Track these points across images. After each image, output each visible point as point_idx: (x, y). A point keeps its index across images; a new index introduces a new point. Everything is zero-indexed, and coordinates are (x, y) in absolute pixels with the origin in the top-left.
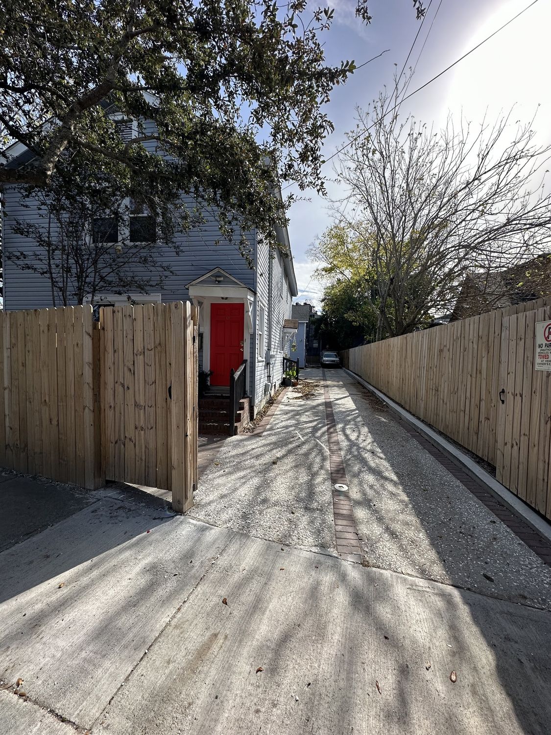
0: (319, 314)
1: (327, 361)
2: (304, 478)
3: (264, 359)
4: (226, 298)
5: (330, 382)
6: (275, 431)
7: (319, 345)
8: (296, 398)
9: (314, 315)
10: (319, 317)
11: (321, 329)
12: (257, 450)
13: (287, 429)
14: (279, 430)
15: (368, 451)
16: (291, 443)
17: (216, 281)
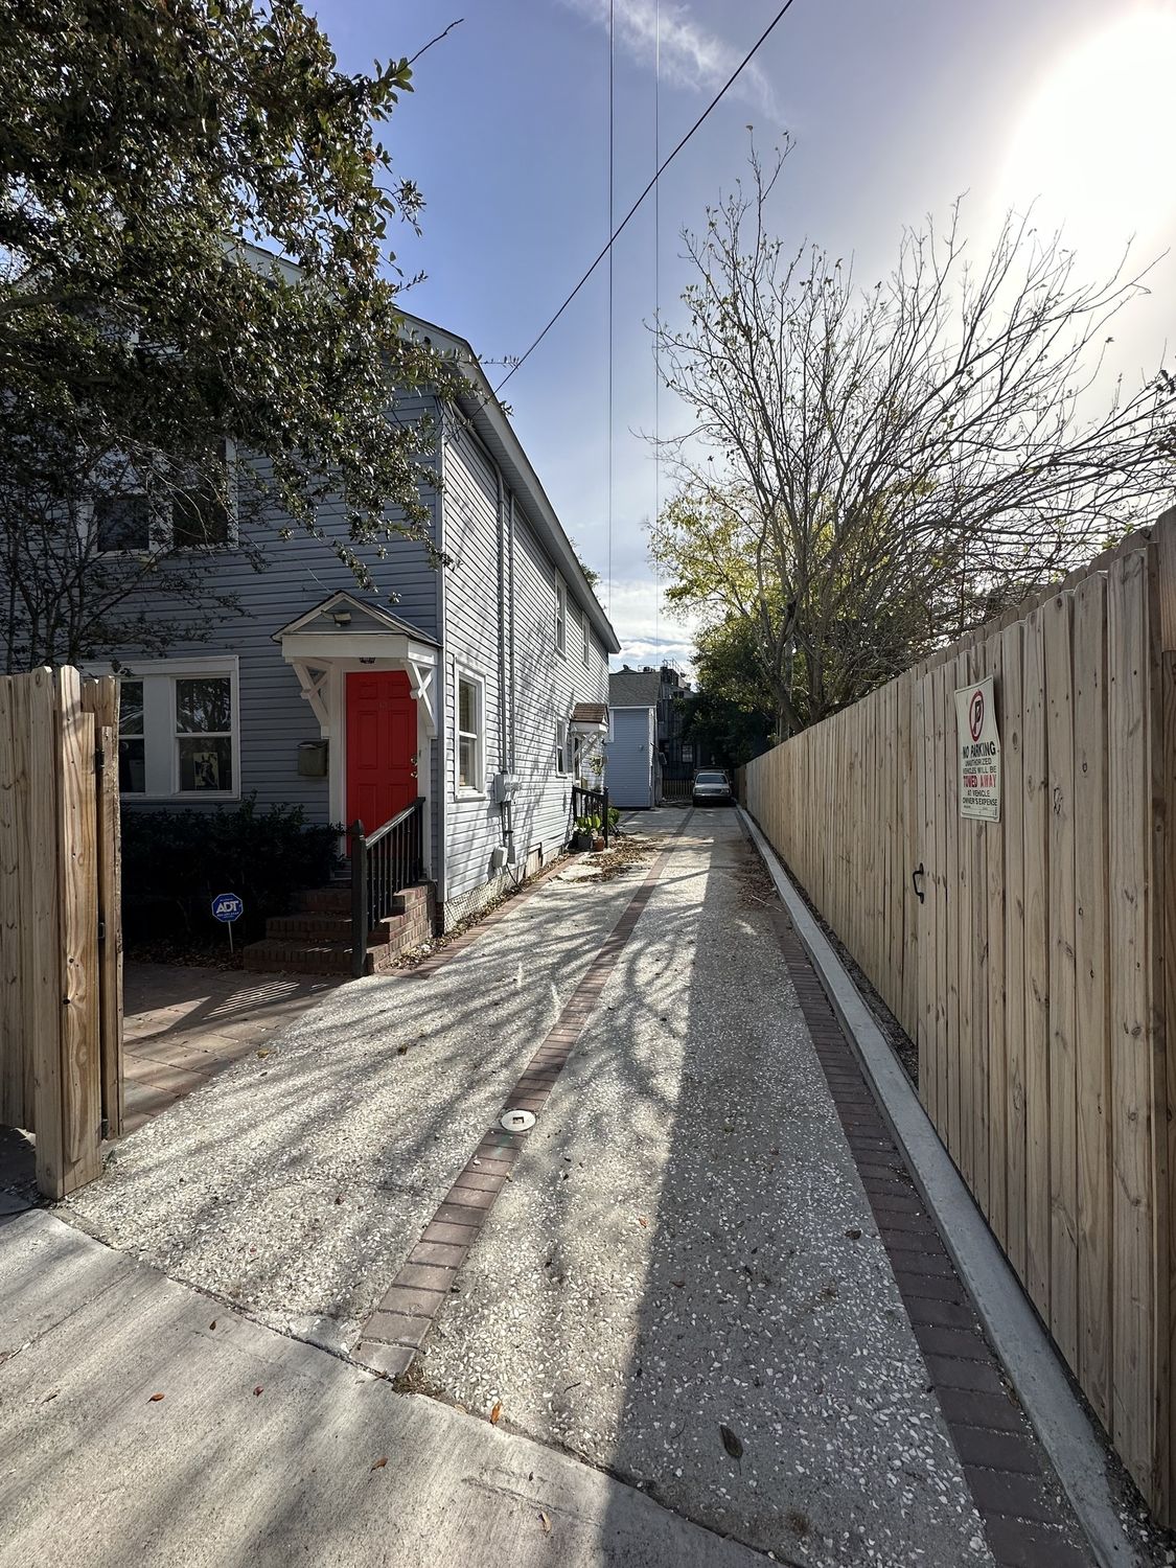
0: (694, 689)
1: (704, 791)
2: (447, 1090)
3: (485, 794)
4: (371, 661)
5: (686, 839)
6: (475, 962)
7: (695, 758)
8: (583, 879)
9: (682, 694)
10: (691, 697)
11: (695, 722)
12: (390, 1014)
13: (504, 956)
14: (482, 960)
15: (656, 1015)
16: (483, 994)
17: (337, 622)
